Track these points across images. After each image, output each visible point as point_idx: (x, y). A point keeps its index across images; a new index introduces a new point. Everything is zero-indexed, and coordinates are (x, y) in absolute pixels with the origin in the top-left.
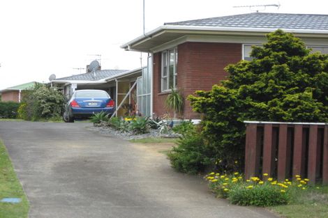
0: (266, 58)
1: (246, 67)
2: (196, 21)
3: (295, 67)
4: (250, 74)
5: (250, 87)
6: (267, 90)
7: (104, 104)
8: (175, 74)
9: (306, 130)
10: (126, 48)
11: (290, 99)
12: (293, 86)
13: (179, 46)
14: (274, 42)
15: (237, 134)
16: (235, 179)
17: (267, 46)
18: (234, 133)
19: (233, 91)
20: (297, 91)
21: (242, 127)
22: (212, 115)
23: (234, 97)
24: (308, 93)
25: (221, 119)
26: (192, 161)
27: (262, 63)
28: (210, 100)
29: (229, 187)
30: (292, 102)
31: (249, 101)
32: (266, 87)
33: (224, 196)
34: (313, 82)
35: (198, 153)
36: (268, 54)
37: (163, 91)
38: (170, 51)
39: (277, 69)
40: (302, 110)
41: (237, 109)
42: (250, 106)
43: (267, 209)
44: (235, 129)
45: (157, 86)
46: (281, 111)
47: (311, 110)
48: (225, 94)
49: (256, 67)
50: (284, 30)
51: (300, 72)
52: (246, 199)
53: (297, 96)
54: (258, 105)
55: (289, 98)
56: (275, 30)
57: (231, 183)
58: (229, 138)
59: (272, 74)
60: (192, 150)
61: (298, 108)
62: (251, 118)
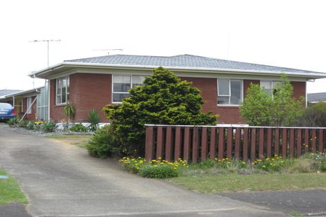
0: (153, 85)
1: (141, 90)
2: (83, 59)
3: (173, 90)
4: (144, 94)
5: (145, 103)
6: (157, 104)
7: (10, 113)
8: (67, 93)
9: (183, 130)
10: (32, 76)
11: (173, 110)
12: (172, 102)
13: (70, 75)
14: (158, 75)
15: (138, 133)
16: (141, 162)
17: (154, 77)
18: (136, 132)
19: (135, 105)
20: (175, 106)
21: (141, 128)
22: (122, 120)
23: (137, 109)
24: (182, 107)
25: (128, 123)
26: (105, 150)
27: (152, 87)
28: (120, 111)
29: (139, 166)
30: (174, 112)
31: (145, 112)
32: (156, 102)
33: (135, 172)
34: (184, 100)
35: (108, 145)
36: (155, 82)
37: (57, 104)
38: (62, 78)
39: (163, 92)
40: (181, 118)
41: (138, 117)
42: (146, 115)
43: (166, 180)
44: (136, 129)
45: (53, 101)
46: (168, 118)
47: (186, 117)
48: (131, 107)
49: (147, 90)
50: (164, 67)
51: (176, 94)
52: (152, 173)
53: (176, 108)
54: (152, 114)
55: (171, 110)
56: (157, 67)
57: (139, 163)
58: (132, 136)
59: (159, 94)
60: (103, 143)
61: (178, 116)
62: (147, 122)
